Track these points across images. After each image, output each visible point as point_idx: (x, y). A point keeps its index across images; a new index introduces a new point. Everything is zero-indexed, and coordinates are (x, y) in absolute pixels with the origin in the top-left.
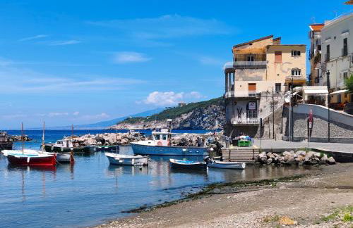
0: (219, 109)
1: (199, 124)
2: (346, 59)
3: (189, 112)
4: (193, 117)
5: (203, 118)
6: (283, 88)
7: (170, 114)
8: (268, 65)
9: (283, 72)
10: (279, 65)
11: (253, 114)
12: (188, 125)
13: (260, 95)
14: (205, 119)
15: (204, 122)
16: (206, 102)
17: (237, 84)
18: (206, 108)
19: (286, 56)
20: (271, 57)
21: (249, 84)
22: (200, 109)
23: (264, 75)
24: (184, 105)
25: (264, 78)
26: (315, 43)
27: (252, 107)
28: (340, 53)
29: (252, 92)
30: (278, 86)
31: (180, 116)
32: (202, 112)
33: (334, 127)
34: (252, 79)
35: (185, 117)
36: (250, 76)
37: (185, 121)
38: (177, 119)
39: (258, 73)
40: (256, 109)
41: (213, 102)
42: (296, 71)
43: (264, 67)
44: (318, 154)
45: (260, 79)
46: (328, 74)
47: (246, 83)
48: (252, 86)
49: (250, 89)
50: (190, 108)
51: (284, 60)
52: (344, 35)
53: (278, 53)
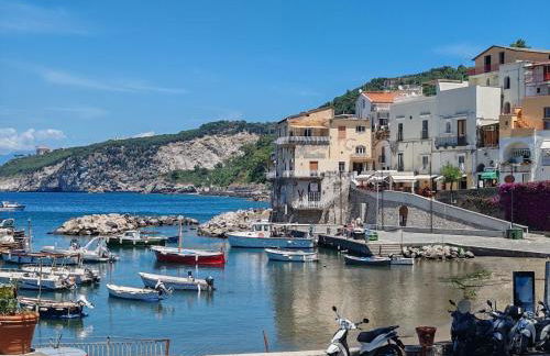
0: (105, 159)
1: (74, 183)
2: (426, 143)
3: (55, 163)
4: (63, 171)
5: (79, 174)
6: (347, 168)
7: (24, 167)
8: (331, 141)
9: (347, 148)
10: (342, 142)
11: (315, 196)
12: (55, 184)
13: (323, 174)
14: (82, 176)
15: (82, 180)
16: (85, 149)
17: (298, 161)
18: (86, 158)
19: (351, 132)
20: (334, 132)
21: (311, 163)
22: (76, 159)
23: (327, 152)
24: (47, 152)
25: (327, 156)
26: (376, 116)
27: (314, 188)
28: (418, 134)
29: (314, 172)
30: (342, 164)
31: (41, 169)
32: (78, 164)
33: (436, 218)
34: (313, 156)
35: (49, 171)
36: (312, 153)
37: (51, 179)
38: (35, 175)
39: (321, 150)
40: (319, 190)
41: (97, 148)
42: (360, 149)
43: (327, 143)
44: (456, 249)
45: (322, 156)
46: (401, 154)
47: (308, 160)
48: (314, 164)
49: (311, 168)
50: (58, 157)
51: (348, 137)
52: (424, 117)
53: (342, 128)
